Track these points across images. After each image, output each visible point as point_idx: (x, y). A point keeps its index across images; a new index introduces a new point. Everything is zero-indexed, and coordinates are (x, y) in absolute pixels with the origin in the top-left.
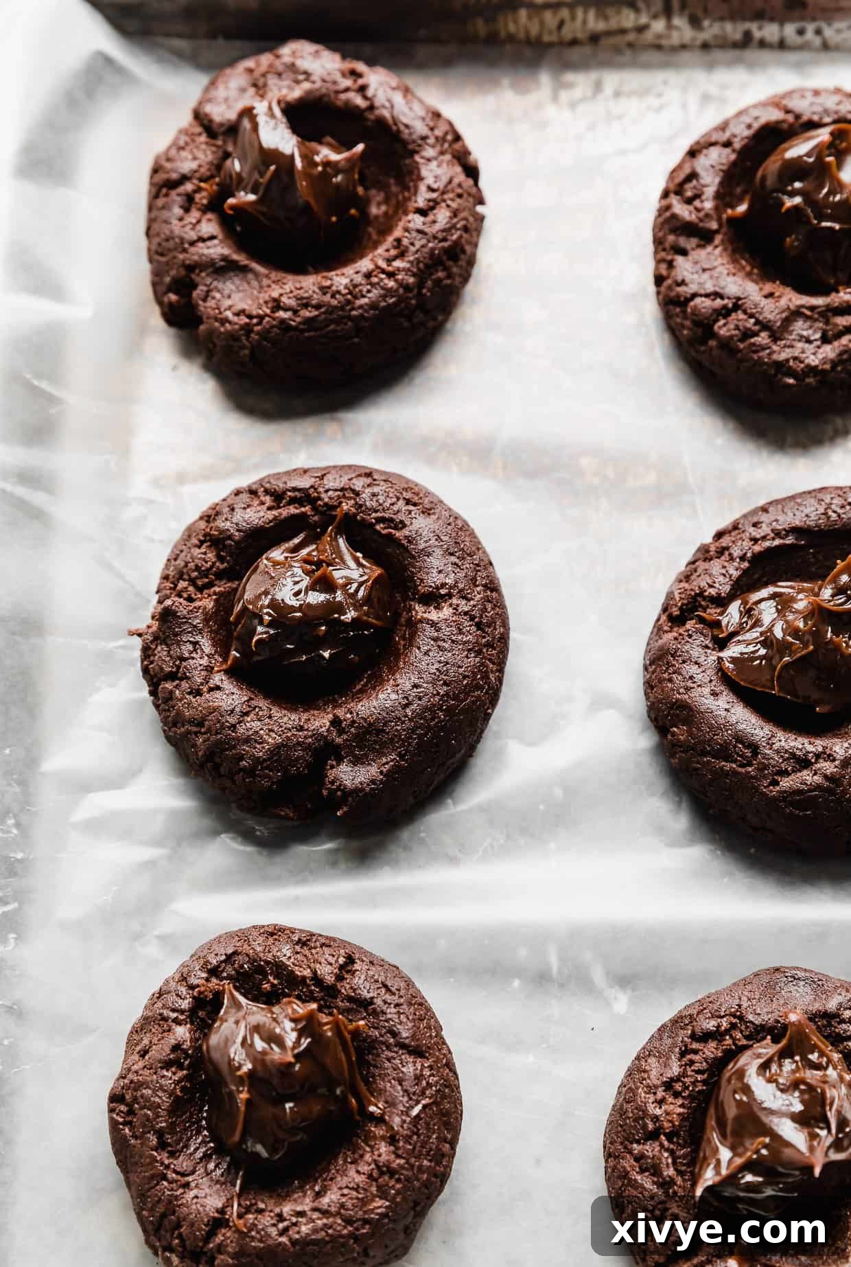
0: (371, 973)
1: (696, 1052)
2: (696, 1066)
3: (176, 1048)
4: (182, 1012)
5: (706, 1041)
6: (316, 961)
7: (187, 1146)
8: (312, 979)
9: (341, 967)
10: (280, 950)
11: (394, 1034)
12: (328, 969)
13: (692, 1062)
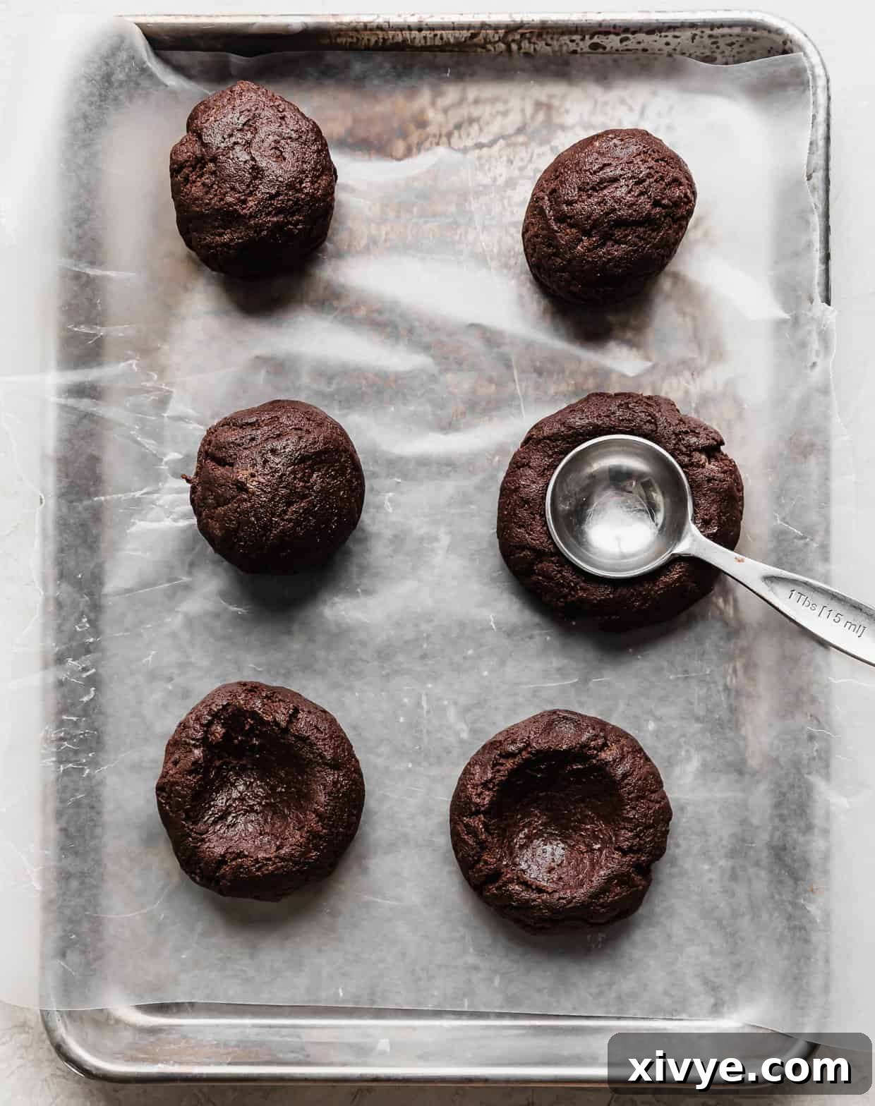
0: (308, 720)
1: (502, 765)
2: (502, 773)
3: (195, 763)
4: (197, 740)
5: (508, 758)
6: (275, 711)
7: (203, 817)
8: (273, 722)
9: (291, 716)
10: (254, 704)
11: (323, 757)
12: (282, 717)
13: (499, 771)
